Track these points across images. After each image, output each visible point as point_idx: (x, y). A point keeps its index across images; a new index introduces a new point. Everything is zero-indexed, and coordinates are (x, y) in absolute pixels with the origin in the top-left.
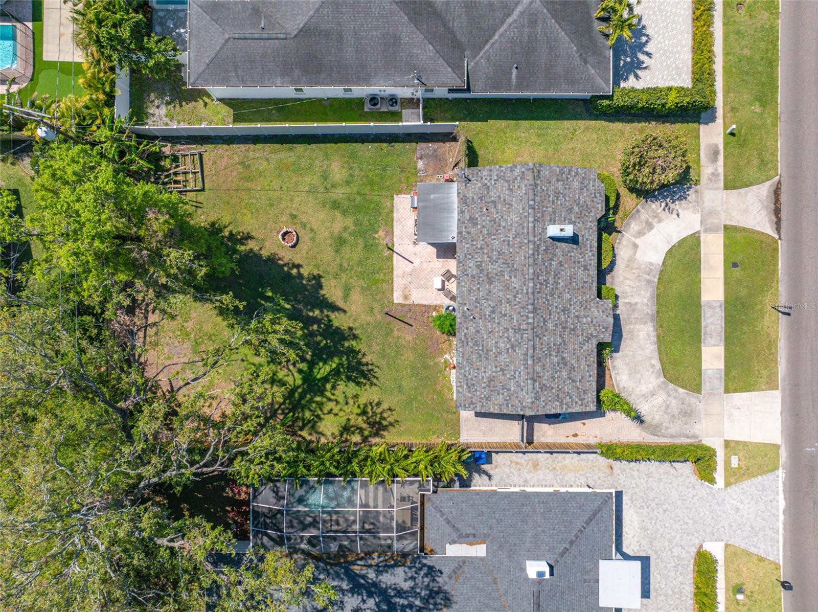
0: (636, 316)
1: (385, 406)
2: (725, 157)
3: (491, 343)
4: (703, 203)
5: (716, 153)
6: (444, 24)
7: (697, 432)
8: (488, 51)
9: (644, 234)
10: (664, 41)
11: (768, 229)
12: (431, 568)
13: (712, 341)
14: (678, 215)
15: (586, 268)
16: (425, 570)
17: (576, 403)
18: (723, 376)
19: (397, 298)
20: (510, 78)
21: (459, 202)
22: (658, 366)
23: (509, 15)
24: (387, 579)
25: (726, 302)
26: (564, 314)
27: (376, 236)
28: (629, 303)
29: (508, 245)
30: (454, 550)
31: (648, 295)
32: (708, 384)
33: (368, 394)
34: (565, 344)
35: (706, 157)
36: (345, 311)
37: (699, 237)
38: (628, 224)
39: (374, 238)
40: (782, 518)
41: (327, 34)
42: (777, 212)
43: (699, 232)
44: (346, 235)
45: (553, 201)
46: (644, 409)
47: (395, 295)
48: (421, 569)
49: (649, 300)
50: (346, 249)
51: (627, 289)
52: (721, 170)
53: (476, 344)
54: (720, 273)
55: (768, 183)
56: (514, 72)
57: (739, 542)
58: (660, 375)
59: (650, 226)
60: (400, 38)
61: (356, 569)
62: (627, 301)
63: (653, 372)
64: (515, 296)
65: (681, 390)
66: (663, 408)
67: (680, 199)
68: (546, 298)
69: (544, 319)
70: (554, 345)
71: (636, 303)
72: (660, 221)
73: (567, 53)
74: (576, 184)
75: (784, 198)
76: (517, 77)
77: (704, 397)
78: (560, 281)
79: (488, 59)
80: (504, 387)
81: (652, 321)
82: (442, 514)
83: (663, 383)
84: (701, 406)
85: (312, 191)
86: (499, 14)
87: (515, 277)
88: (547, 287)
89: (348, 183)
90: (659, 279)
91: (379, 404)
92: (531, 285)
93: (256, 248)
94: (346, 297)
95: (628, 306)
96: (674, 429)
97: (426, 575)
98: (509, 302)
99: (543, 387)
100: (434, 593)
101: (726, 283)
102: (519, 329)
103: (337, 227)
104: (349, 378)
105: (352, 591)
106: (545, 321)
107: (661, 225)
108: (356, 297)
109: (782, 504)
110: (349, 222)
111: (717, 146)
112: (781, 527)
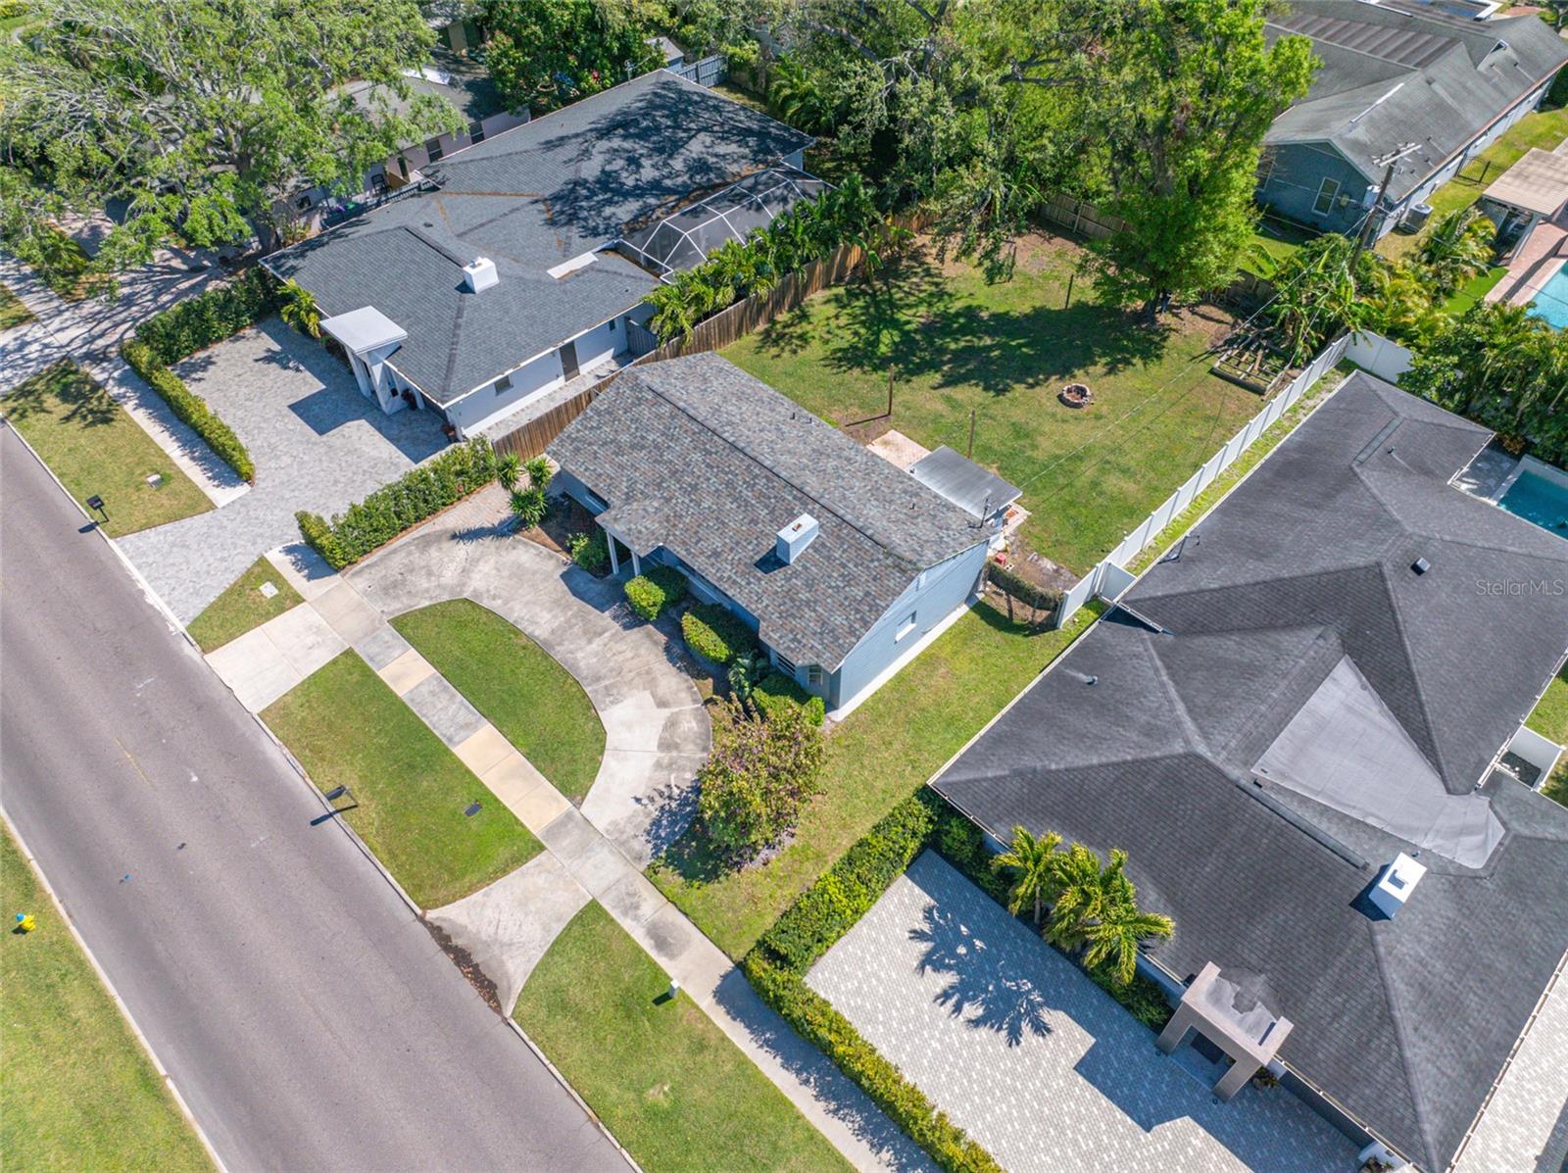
0: (575, 629)
1: (786, 355)
2: (640, 951)
3: (746, 406)
4: (611, 851)
5: (661, 944)
6: (1240, 630)
7: (357, 580)
8: (1151, 659)
9: (665, 728)
10: (941, 1041)
11: (453, 914)
12: (596, 235)
13: (425, 690)
14: (638, 800)
15: (716, 554)
16: (600, 230)
18: (370, 664)
19: (895, 436)
20: (1079, 669)
21: (953, 504)
22: (486, 603)
23: (1190, 709)
24: (633, 205)
25: (447, 751)
26: (690, 485)
28: (600, 634)
29: (842, 487)
30: (584, 260)
31: (582, 664)
32: (387, 638)
33: (815, 350)
34: (656, 461)
35: (672, 924)
36: (934, 388)
37: (571, 799)
38: (702, 721)
40: (142, 586)
41: (1329, 496)
42: (461, 957)
43: (578, 805)
44: (1026, 442)
46: (463, 550)
47: (900, 436)
48: (606, 229)
49: (575, 659)
50: (1005, 432)
51: (621, 647)
52: (627, 924)
53: (761, 401)
54: (490, 780)
55: (518, 985)
56: (1086, 679)
57: (196, 523)
58: (476, 596)
59: (666, 745)
60: (1258, 560)
61: (671, 198)
62: (607, 635)
63: (488, 591)
64: (772, 448)
65: (427, 603)
66: (435, 569)
67: (656, 823)
68: (731, 472)
69: (711, 453)
70: (669, 447)
71: (590, 642)
72: (658, 765)
73: (1055, 754)
74: (838, 619)
75: (468, 990)
76: (1073, 679)
77: (381, 620)
78: (734, 506)
79: (1137, 656)
81: (545, 642)
83: (462, 591)
84: (376, 608)
85: (1117, 450)
86: (1202, 699)
87: (795, 464)
88: (745, 482)
89: (1094, 484)
90: (585, 695)
91: (795, 352)
93: (1091, 369)
94: (948, 399)
95: (599, 630)
96: (397, 562)
97: (596, 227)
98: (773, 442)
99: (640, 401)
100: (572, 218)
101: (468, 771)
103: (1044, 443)
104: (853, 348)
105: (657, 182)
106: (708, 453)
107: (649, 763)
108: (940, 407)
109: (153, 598)
110: (1040, 455)
111: (672, 956)
112: (136, 574)
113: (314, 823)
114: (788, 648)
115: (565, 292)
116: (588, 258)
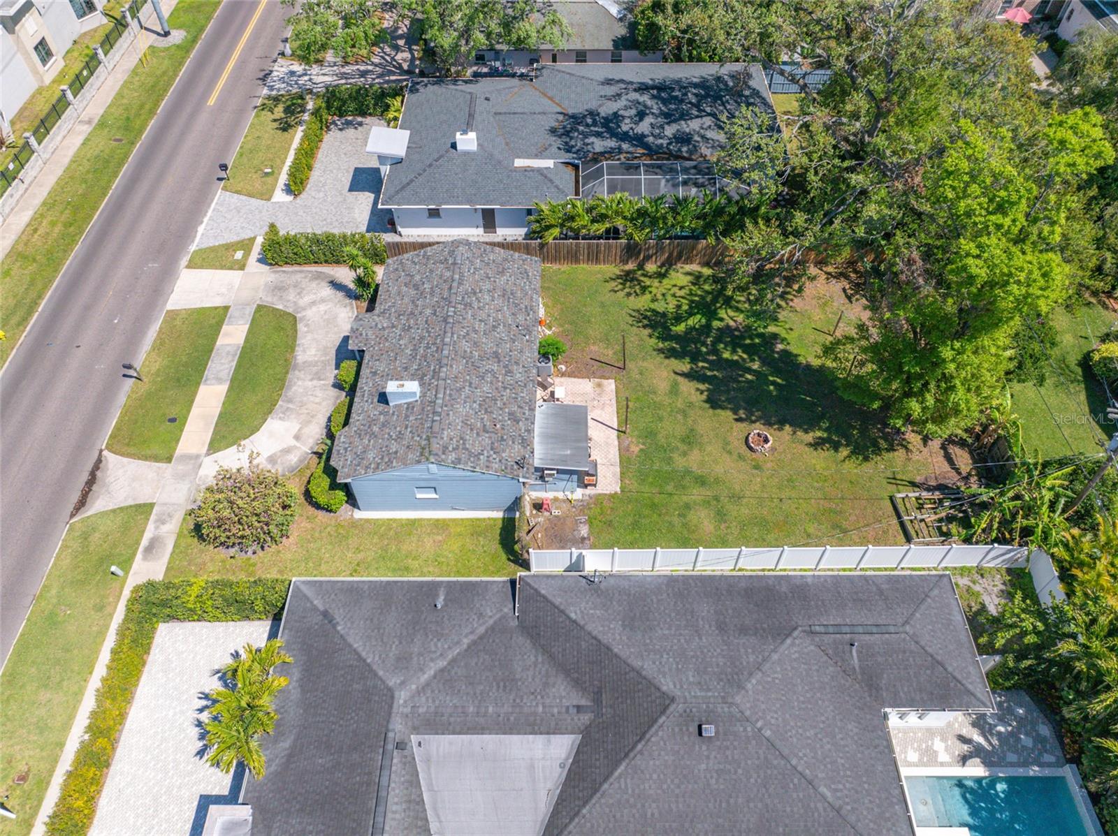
0: (314, 368)
1: (621, 294)
2: (138, 542)
3: (499, 302)
4: (189, 489)
5: (149, 549)
6: (552, 657)
7: (273, 275)
8: (480, 626)
9: (281, 451)
10: (175, 714)
11: (112, 460)
12: (568, 151)
13: (228, 349)
16: (574, 150)
18: (227, 319)
19: (610, 385)
20: (447, 595)
21: (532, 442)
22: (300, 326)
23: (442, 670)
24: (611, 143)
25: (199, 384)
26: (409, 326)
27: (642, 447)
28: (320, 380)
29: (471, 383)
30: (545, 163)
31: (294, 388)
32: (247, 312)
33: (641, 302)
34: (413, 301)
35: (165, 545)
36: (676, 373)
37: (208, 450)
38: (301, 461)
39: (643, 444)
40: (206, 220)
41: (743, 630)
42: (92, 480)
43: (208, 454)
44: (683, 447)
45: (406, 428)
46: (327, 291)
47: (613, 387)
48: (578, 150)
49: (295, 383)
50: (680, 430)
51: (319, 394)
52: (150, 526)
53: (517, 305)
54: (195, 412)
55: (90, 513)
56: (440, 602)
57: (256, 202)
58: (301, 319)
59: (273, 459)
60: (624, 626)
61: (640, 151)
62: (322, 382)
63: (308, 320)
64: (468, 334)
65: (280, 307)
66: (304, 292)
68: (430, 333)
69: (435, 315)
70: (426, 297)
71: (312, 380)
73: (352, 623)
74: (371, 455)
75: (75, 497)
76: (437, 595)
77: (255, 302)
78: (410, 353)
79: (481, 615)
80: (488, 264)
81: (296, 365)
82: (557, 187)
83: (299, 312)
84: (261, 295)
85: (736, 498)
86: (458, 671)
87: (465, 351)
88: (428, 343)
89: (687, 506)
90: (275, 404)
91: (629, 294)
92: (447, 340)
93: (799, 433)
94: (675, 385)
95: (322, 377)
96: (298, 277)
97: (573, 146)
98: (476, 332)
100: (565, 134)
101: (192, 401)
102: (465, 305)
103: (695, 455)
104: (664, 315)
105: (643, 136)
108: (662, 385)
109: (201, 229)
110: (680, 462)
111: (145, 558)
112: (210, 213)
113: (125, 376)
114: (339, 451)
115: (508, 176)
116: (549, 163)
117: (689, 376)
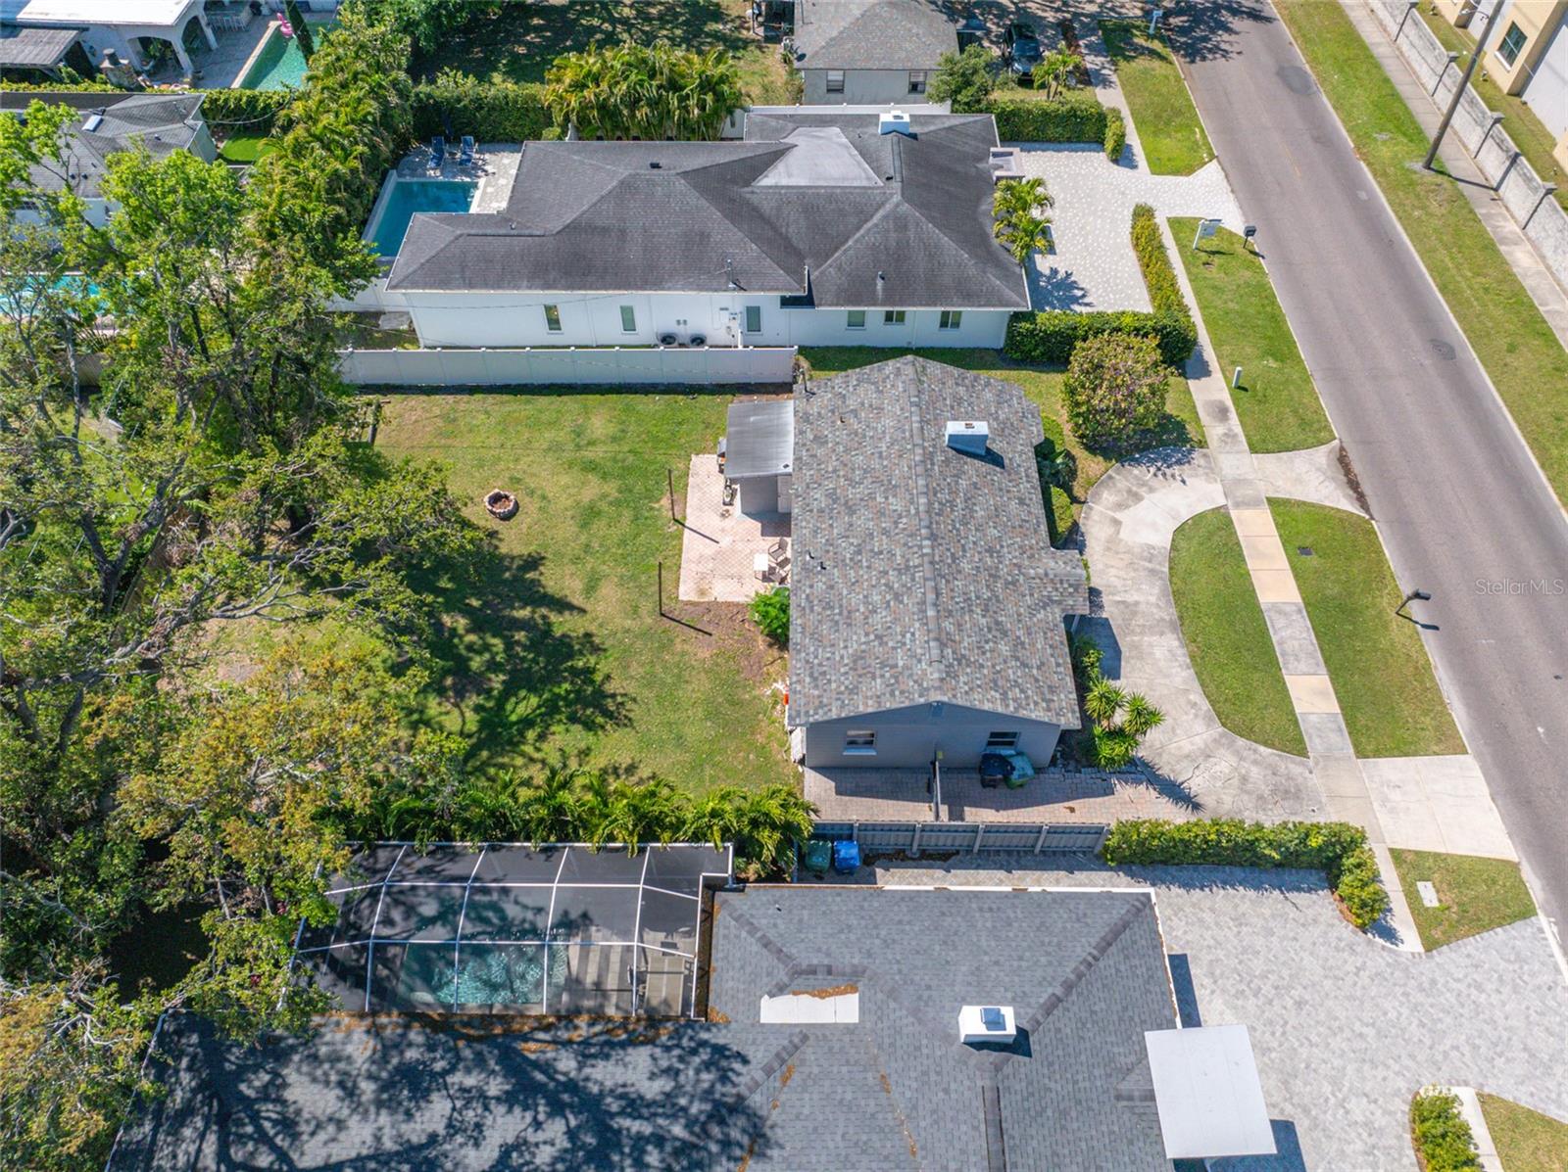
0: (1141, 622)
1: (644, 772)
2: (1239, 415)
3: (856, 599)
4: (1221, 470)
5: (1223, 411)
8: (839, 258)
9: (1128, 507)
11: (1348, 506)
12: (720, 1050)
13: (1303, 667)
14: (1183, 482)
15: (1022, 502)
16: (705, 1055)
17: (1036, 703)
18: (1344, 726)
19: (686, 592)
20: (874, 291)
21: (797, 422)
22: (1205, 705)
23: (866, 221)
24: (604, 1074)
25: (1307, 604)
26: (991, 556)
27: (656, 506)
28: (1123, 602)
29: (881, 457)
30: (780, 1011)
31: (1156, 591)
32: (1317, 741)
33: (613, 752)
34: (998, 601)
35: (1209, 416)
36: (582, 611)
37: (1227, 513)
38: (1096, 494)
39: (652, 509)
41: (605, 231)
42: (1353, 485)
43: (1225, 507)
44: (604, 506)
45: (952, 408)
46: (1196, 783)
47: (682, 589)
48: (694, 1052)
49: (1159, 599)
50: (599, 526)
52: (1238, 429)
53: (829, 606)
54: (1282, 562)
55: (1324, 448)
56: (880, 283)
58: (1211, 719)
59: (1137, 498)
60: (709, 236)
61: (531, 1049)
62: (1118, 598)
63: (1196, 716)
64: (896, 523)
65: (1262, 749)
66: (1235, 782)
67: (1179, 462)
68: (954, 527)
69: (953, 554)
70: (978, 598)
71: (1137, 603)
72: (1151, 490)
73: (956, 261)
74: (989, 395)
75: (1357, 467)
76: (885, 290)
77: (1317, 764)
78: (977, 508)
79: (840, 268)
80: (883, 665)
81: (1174, 630)
82: (753, 929)
83: (1222, 735)
84: (1315, 780)
85: (555, 448)
86: (853, 220)
87: (895, 496)
88: (952, 511)
89: (614, 439)
90: (1171, 568)
91: (631, 769)
92: (923, 500)
94: (590, 589)
95: (1122, 606)
97: (707, 1066)
98: (885, 532)
99: (961, 659)
100: (725, 1110)
101: (1297, 577)
102: (907, 568)
103: (589, 494)
104: (573, 719)
105: (509, 1100)
106: (954, 557)
107: (1156, 496)
108: (608, 591)
110: (611, 488)
111: (1221, 402)
113: (1436, 628)
117: (562, 605)
